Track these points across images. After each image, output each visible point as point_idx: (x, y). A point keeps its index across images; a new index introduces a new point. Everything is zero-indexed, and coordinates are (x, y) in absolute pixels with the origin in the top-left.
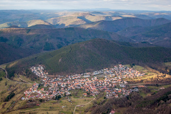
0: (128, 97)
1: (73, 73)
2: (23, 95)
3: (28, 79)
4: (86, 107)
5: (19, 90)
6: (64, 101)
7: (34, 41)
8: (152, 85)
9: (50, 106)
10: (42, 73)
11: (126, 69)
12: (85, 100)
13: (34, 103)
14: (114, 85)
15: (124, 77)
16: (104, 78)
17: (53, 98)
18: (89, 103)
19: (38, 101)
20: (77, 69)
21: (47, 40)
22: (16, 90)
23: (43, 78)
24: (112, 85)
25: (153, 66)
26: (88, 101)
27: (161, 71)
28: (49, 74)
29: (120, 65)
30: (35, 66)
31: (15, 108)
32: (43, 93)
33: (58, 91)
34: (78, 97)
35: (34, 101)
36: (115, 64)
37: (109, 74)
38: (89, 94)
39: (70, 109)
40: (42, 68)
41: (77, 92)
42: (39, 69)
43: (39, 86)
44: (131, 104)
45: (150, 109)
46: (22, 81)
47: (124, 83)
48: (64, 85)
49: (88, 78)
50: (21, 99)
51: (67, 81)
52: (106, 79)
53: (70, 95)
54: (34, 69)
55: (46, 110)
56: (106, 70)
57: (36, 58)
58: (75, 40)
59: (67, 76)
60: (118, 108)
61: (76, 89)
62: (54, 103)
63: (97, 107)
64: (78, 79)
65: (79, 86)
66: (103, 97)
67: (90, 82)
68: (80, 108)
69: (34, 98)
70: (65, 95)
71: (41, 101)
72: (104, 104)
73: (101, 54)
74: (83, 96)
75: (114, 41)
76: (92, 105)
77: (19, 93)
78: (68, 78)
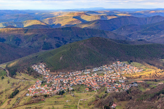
0: (128, 92)
1: (74, 69)
2: (27, 92)
3: (31, 77)
4: (89, 101)
5: (22, 87)
6: (67, 96)
7: (33, 41)
8: (150, 81)
9: (55, 100)
10: (44, 70)
11: (124, 65)
12: (88, 95)
13: (39, 98)
14: (113, 80)
15: (123, 73)
16: (104, 74)
17: (57, 94)
18: (92, 97)
19: (43, 96)
20: (77, 66)
21: (46, 40)
22: (19, 87)
23: (45, 76)
24: (112, 81)
25: (151, 62)
26: (91, 95)
27: (159, 67)
28: (51, 72)
29: (118, 62)
30: (36, 64)
31: (20, 104)
32: (47, 89)
33: (60, 86)
34: (81, 92)
35: (38, 97)
36: (114, 61)
37: (108, 70)
38: (91, 89)
39: (74, 103)
40: (43, 66)
41: (79, 88)
42: (40, 67)
43: (42, 83)
44: (131, 98)
45: (150, 102)
46: (25, 79)
47: (122, 78)
48: (66, 81)
49: (88, 74)
50: (25, 96)
51: (69, 77)
52: (105, 75)
53: (73, 90)
54: (35, 67)
55: (51, 105)
56: (105, 67)
57: (36, 57)
58: (72, 39)
59: (68, 73)
60: (119, 101)
61: (78, 84)
62: (58, 98)
63: (100, 100)
64: (79, 75)
65: (80, 82)
66: (104, 91)
67: (90, 78)
68: (83, 102)
69: (38, 94)
70: (68, 91)
71: (46, 96)
72: (106, 98)
73: (100, 52)
74: (85, 91)
75: (111, 39)
76: (94, 99)
77: (23, 90)
78: (69, 74)
